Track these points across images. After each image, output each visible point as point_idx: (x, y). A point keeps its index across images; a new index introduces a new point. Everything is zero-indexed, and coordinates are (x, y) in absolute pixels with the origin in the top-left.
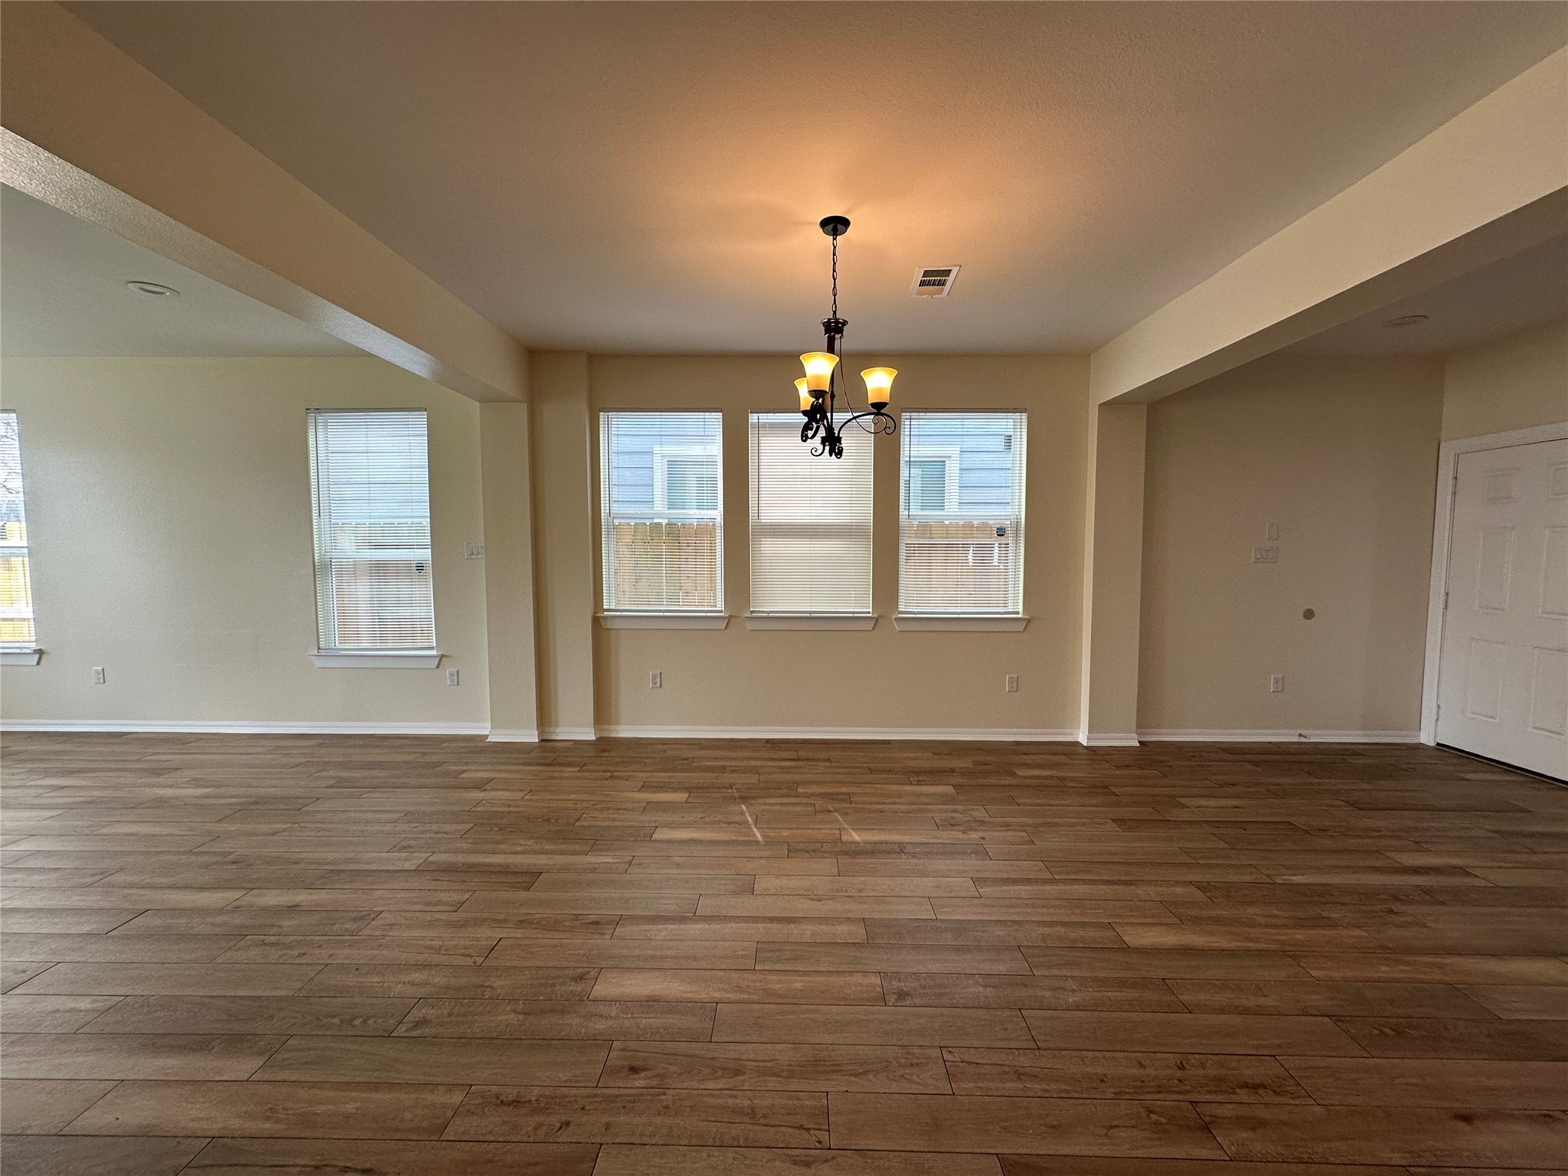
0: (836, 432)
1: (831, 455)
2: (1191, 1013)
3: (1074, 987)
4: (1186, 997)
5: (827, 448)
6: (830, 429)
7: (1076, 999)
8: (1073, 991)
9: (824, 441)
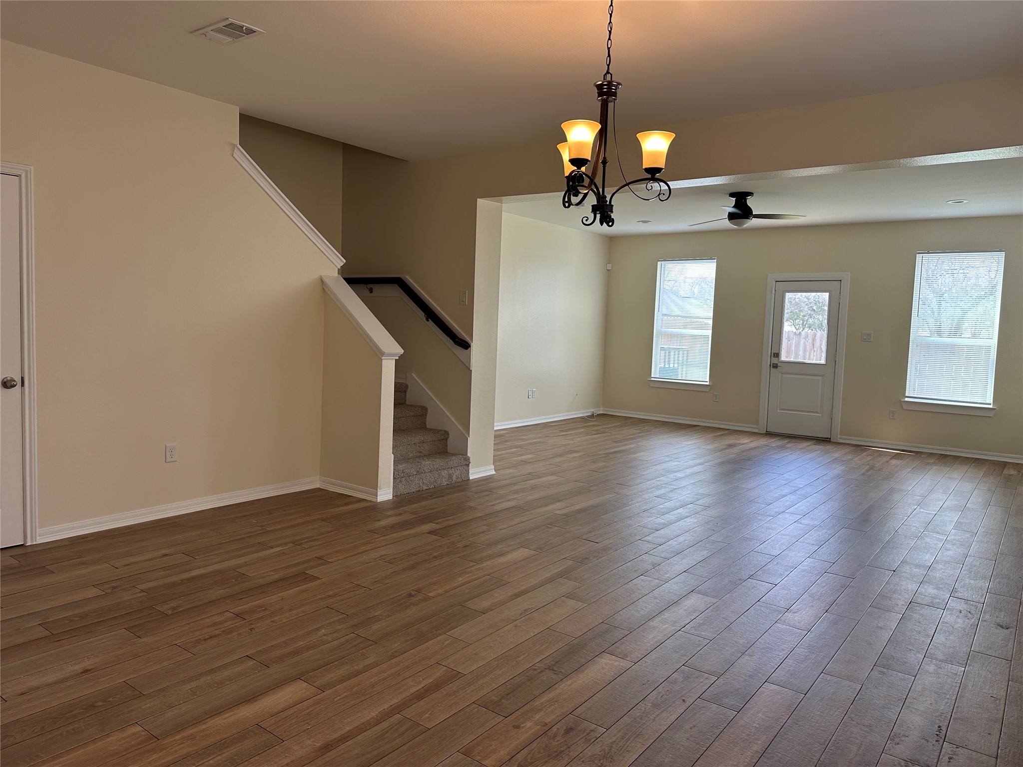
0: (608, 199)
1: (602, 224)
2: (247, 656)
3: (325, 637)
4: (251, 663)
5: (598, 216)
6: (601, 198)
7: (321, 632)
8: (325, 635)
9: (595, 209)
